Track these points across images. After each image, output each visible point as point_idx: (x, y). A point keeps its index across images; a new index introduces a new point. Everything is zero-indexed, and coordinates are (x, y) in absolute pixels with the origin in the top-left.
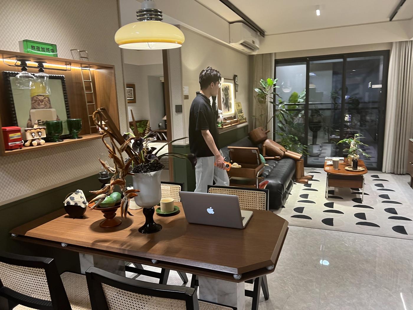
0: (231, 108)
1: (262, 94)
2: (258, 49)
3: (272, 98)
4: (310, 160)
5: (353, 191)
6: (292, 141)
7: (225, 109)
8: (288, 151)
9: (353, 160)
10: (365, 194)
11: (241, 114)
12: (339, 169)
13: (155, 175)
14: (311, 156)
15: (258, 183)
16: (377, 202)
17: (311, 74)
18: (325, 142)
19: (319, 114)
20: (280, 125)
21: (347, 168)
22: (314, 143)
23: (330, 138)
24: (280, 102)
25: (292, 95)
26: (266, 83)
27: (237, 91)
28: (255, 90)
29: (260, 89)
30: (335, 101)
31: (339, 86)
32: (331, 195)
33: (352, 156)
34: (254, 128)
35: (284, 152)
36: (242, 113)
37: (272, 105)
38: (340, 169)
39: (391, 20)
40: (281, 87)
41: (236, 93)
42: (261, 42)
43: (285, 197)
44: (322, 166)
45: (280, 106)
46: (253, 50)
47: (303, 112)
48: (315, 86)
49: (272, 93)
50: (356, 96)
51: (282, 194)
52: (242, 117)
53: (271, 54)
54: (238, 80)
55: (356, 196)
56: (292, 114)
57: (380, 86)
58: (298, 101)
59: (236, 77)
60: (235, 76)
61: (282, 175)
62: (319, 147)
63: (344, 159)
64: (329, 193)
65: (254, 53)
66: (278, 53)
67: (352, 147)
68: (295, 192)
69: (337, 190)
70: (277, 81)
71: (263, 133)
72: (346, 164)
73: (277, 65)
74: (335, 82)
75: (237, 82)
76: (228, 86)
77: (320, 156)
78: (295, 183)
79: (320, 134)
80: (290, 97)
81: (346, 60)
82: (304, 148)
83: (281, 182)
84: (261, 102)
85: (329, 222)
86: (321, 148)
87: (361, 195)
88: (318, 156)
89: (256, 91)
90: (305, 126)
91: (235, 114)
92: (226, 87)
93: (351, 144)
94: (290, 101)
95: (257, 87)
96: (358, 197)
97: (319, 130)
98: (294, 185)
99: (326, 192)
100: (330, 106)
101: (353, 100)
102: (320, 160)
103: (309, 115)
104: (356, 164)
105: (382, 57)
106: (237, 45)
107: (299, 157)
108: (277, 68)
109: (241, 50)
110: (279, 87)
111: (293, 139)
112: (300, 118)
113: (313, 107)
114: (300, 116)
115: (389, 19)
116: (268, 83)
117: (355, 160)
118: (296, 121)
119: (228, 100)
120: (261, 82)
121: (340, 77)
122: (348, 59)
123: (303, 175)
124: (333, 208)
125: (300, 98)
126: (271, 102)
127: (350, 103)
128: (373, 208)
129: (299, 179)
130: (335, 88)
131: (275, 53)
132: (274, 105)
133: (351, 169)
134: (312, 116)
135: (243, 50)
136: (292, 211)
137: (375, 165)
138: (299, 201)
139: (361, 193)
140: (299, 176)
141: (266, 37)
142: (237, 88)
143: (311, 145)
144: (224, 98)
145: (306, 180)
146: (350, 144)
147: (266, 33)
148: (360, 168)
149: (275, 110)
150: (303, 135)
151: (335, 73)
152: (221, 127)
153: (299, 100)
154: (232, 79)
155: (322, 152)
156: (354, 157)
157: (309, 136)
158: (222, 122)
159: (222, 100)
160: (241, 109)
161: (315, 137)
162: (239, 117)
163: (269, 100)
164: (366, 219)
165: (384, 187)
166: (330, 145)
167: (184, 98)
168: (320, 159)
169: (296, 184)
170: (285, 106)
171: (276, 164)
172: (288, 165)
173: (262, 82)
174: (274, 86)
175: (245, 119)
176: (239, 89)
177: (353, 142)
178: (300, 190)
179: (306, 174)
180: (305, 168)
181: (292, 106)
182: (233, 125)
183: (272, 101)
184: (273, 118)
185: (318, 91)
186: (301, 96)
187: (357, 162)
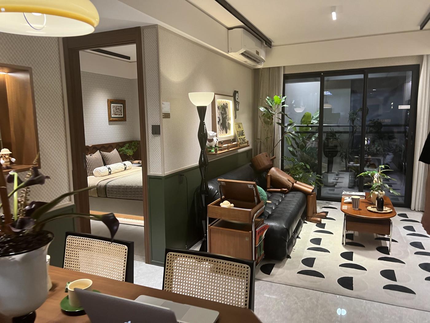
0: (230, 129)
1: (268, 114)
2: (264, 61)
3: (280, 119)
4: (325, 191)
5: (377, 236)
6: (304, 169)
7: (222, 131)
8: (298, 182)
9: (377, 198)
10: (393, 241)
11: (243, 137)
12: (360, 210)
13: (23, 259)
14: (326, 186)
15: (255, 229)
16: (408, 252)
17: (326, 93)
18: (342, 170)
19: (335, 137)
20: (291, 149)
21: (370, 208)
22: (329, 171)
23: (347, 166)
24: (290, 123)
25: (304, 116)
26: (273, 101)
27: (238, 110)
28: (260, 108)
29: (266, 108)
30: (353, 123)
31: (359, 106)
32: (350, 241)
33: (376, 193)
34: (259, 152)
35: (293, 184)
36: (244, 135)
37: (280, 126)
38: (361, 208)
39: (421, 28)
40: (291, 106)
41: (237, 112)
42: (267, 53)
43: (291, 243)
44: (339, 200)
45: (289, 127)
46: (258, 63)
47: (317, 135)
48: (331, 106)
49: (280, 113)
50: (379, 118)
51: (287, 241)
52: (243, 140)
53: (279, 68)
54: (239, 97)
55: (381, 243)
56: (304, 137)
57: (408, 107)
58: (311, 123)
59: (237, 94)
60: (236, 92)
61: (287, 215)
62: (335, 175)
63: (365, 195)
64: (346, 238)
65: (260, 66)
66: (287, 66)
67: (375, 181)
68: (305, 235)
69: (356, 233)
70: (285, 98)
71: (267, 160)
72: (368, 202)
73: (286, 80)
74: (353, 102)
75: (237, 99)
76: (226, 103)
77: (336, 186)
78: (305, 221)
79: (337, 159)
80: (303, 118)
81: (367, 76)
82: (317, 178)
83: (286, 226)
84: (266, 123)
85: (347, 283)
86: (337, 177)
87: (388, 242)
88: (333, 186)
89: (261, 110)
90: (318, 150)
91: (235, 136)
92: (224, 104)
93: (375, 177)
94: (302, 122)
95: (262, 106)
96: (383, 245)
97: (335, 156)
98: (304, 225)
99: (343, 236)
100: (348, 129)
101: (375, 122)
102: (336, 191)
103: (324, 137)
104: (381, 204)
105: (410, 73)
106: (237, 56)
107: (311, 191)
108: (286, 85)
109: (242, 62)
110: (288, 106)
111: (305, 167)
112: (313, 141)
113: (329, 130)
114: (314, 140)
115: (419, 28)
116: (275, 102)
117: (380, 199)
118: (309, 145)
119: (225, 121)
120: (266, 99)
121: (359, 96)
122: (370, 76)
123: (315, 212)
124: (352, 260)
125: (314, 119)
126: (278, 123)
127: (370, 126)
128: (404, 263)
129: (310, 218)
130: (353, 108)
131: (284, 67)
132: (282, 127)
133: (375, 210)
134: (327, 139)
135: (245, 62)
136: (300, 263)
137: (401, 201)
138: (309, 249)
139: (388, 240)
140: (310, 213)
141: (273, 48)
142: (237, 107)
143: (326, 173)
144: (221, 117)
145: (319, 219)
146: (373, 177)
147: (273, 44)
148: (386, 209)
149: (283, 132)
150: (317, 162)
151: (353, 92)
152: (214, 153)
153: (313, 121)
154: (232, 95)
155: (338, 181)
156: (379, 195)
157: (324, 163)
158: (216, 146)
159: (217, 120)
160: (242, 131)
161: (330, 163)
162: (239, 140)
163: (276, 121)
164: (396, 281)
165: (415, 231)
166: (348, 173)
167: (162, 116)
168: (336, 189)
169: (306, 223)
170: (297, 128)
171: (283, 199)
172: (296, 201)
173: (269, 100)
174: (282, 105)
175: (248, 142)
176: (240, 107)
177: (377, 175)
178: (311, 232)
179: (319, 210)
180: (317, 201)
181: (304, 128)
182: (230, 149)
183: (280, 122)
184: (281, 142)
185: (334, 112)
186: (315, 117)
187: (383, 201)
